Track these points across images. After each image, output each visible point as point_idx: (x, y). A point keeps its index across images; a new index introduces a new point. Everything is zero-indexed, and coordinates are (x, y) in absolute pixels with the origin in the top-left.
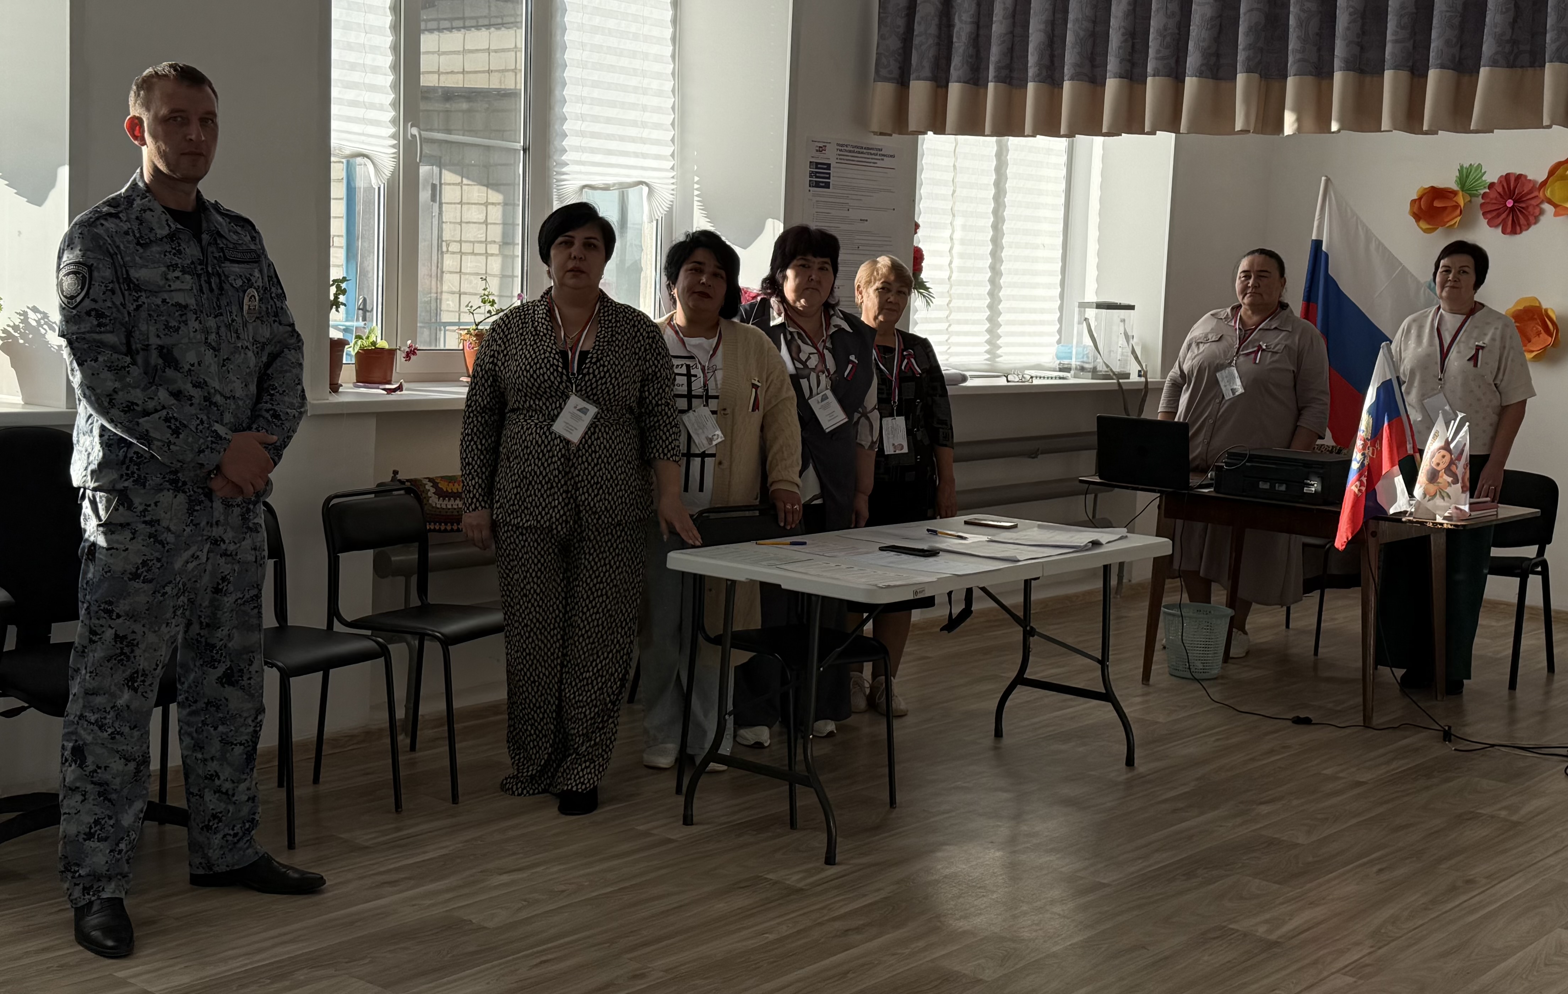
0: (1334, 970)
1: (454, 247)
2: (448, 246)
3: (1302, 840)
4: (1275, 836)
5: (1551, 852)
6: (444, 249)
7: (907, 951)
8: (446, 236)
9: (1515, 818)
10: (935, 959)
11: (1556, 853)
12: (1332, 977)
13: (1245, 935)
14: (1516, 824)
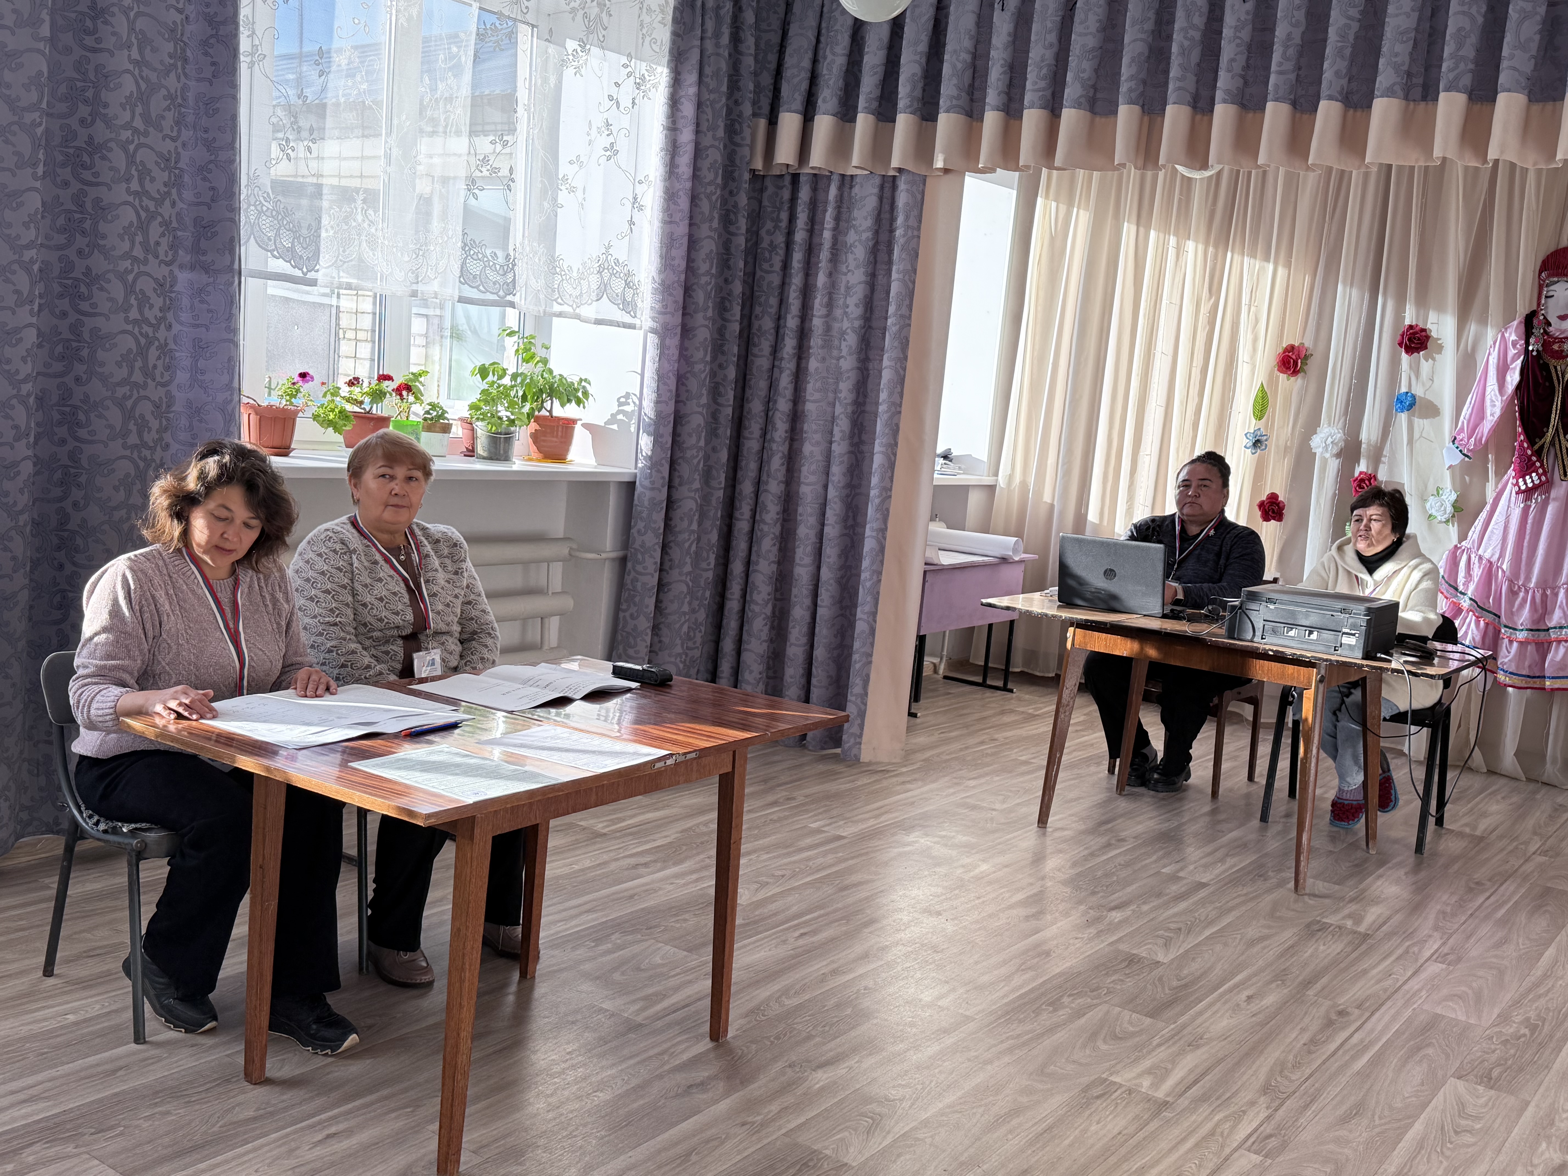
0: (1235, 1145)
1: (350, 334)
2: (345, 333)
3: (1161, 957)
4: (1134, 952)
5: (1409, 973)
6: (341, 336)
7: (759, 1118)
8: (343, 323)
9: (1362, 929)
10: (791, 1130)
11: (1415, 974)
12: (1236, 1155)
13: (1130, 1091)
14: (1366, 936)
